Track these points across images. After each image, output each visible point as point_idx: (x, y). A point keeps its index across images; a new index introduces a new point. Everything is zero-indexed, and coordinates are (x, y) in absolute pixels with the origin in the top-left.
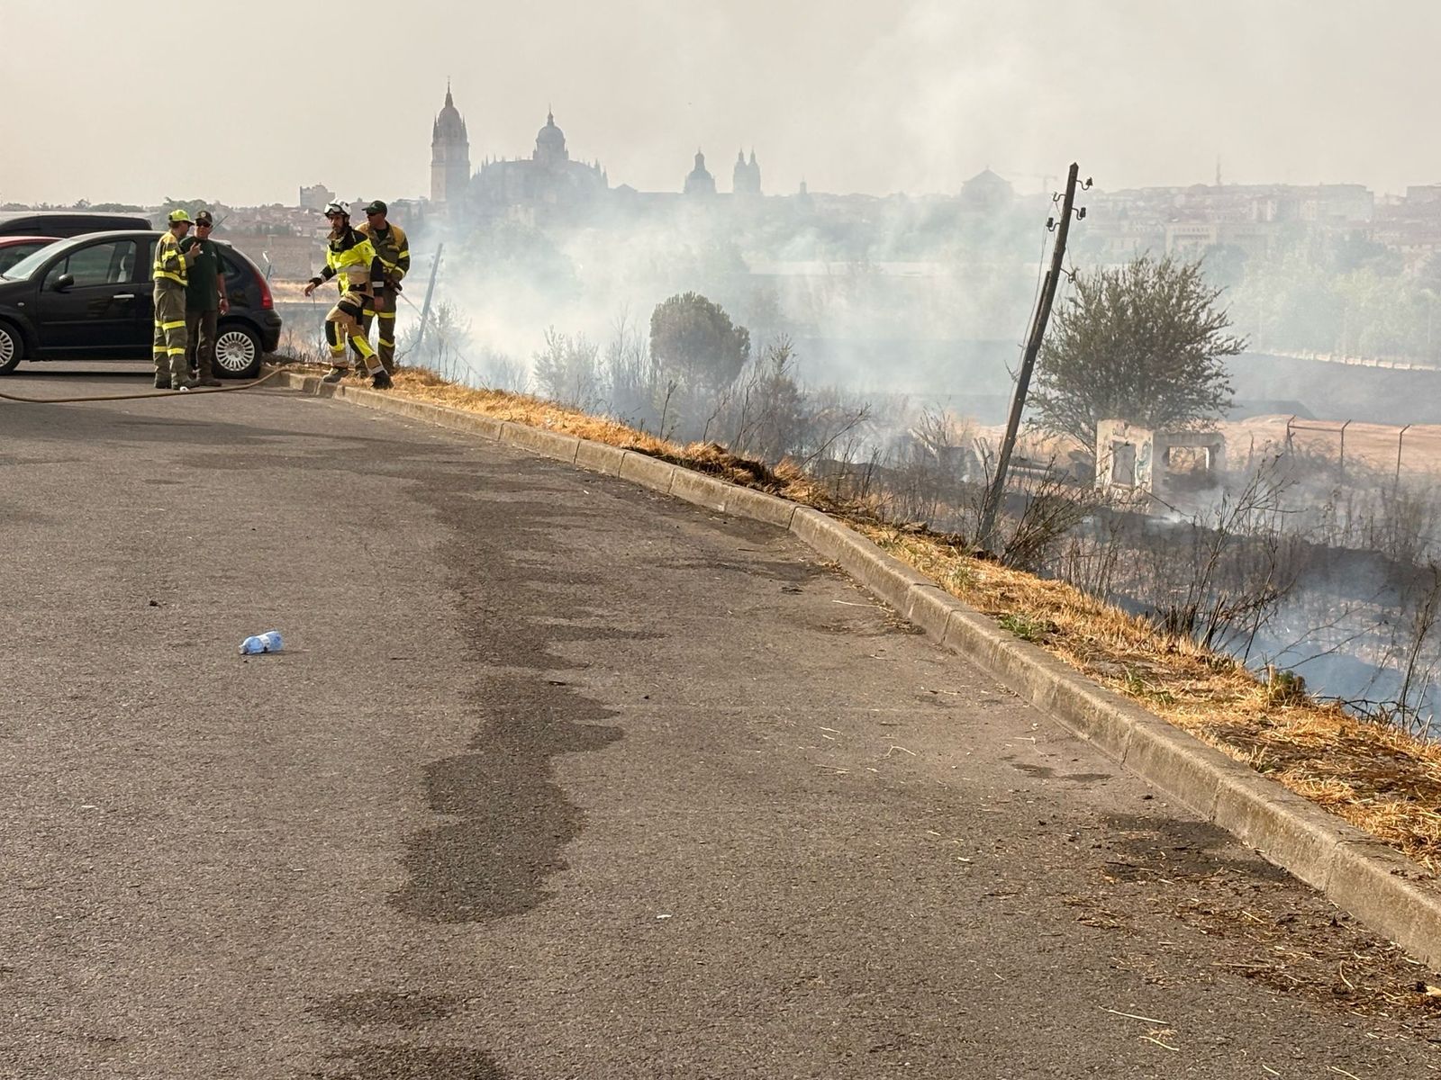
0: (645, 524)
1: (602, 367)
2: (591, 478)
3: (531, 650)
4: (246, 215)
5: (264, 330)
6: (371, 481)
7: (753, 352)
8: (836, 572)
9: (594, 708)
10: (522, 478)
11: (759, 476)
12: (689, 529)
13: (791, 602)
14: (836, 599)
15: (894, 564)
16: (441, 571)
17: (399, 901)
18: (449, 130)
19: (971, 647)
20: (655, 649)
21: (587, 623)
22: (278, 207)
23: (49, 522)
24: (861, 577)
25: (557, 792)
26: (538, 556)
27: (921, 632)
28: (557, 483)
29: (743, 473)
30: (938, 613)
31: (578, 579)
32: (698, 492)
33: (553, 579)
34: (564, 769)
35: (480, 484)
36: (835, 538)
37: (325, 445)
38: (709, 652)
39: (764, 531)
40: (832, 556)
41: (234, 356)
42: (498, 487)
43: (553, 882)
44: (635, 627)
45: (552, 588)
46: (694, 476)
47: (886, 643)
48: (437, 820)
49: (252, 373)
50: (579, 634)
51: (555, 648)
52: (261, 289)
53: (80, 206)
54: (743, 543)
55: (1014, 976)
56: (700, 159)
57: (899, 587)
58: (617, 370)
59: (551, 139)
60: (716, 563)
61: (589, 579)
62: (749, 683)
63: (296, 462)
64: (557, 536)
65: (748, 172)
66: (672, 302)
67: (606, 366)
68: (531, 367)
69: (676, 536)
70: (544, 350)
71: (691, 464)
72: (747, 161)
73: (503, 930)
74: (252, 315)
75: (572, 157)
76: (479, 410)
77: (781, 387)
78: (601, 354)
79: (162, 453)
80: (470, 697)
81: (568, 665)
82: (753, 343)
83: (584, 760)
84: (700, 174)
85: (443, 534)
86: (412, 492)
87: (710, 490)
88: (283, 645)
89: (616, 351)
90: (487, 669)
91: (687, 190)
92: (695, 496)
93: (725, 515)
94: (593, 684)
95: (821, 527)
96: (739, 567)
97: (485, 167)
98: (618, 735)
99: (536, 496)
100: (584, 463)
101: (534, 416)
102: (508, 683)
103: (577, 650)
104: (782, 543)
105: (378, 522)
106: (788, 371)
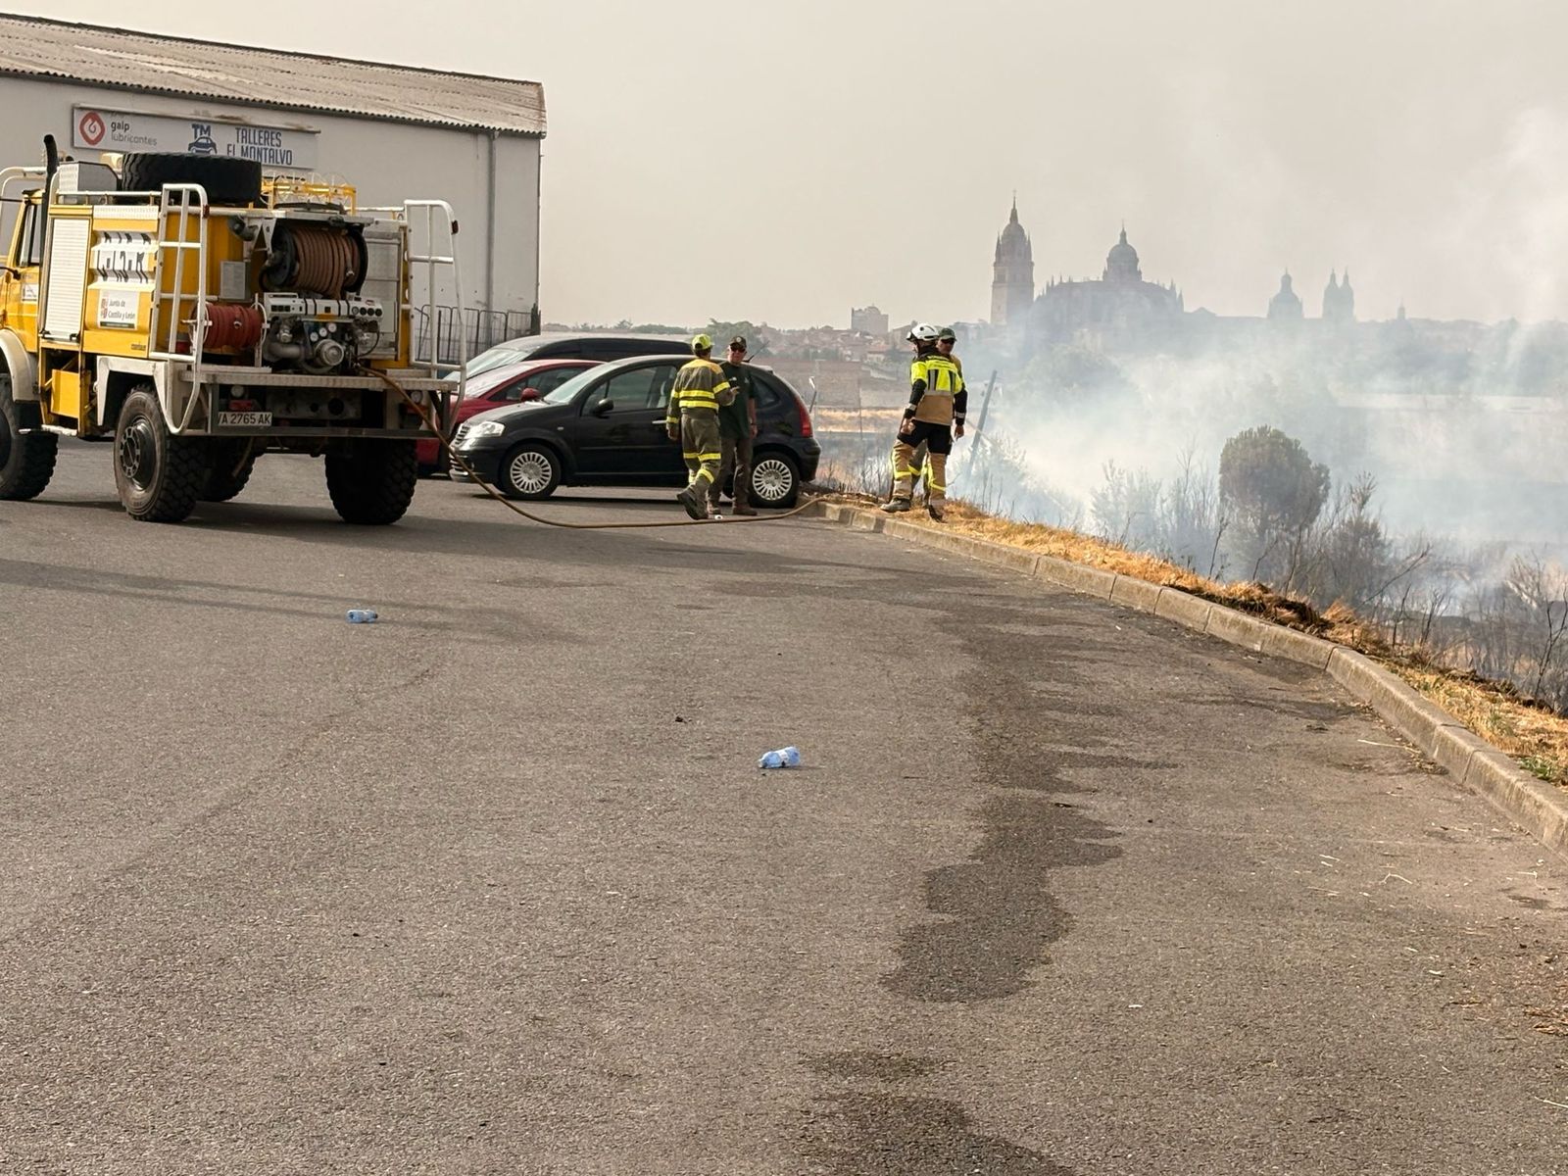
0: (1175, 660)
1: (1163, 507)
2: (1126, 614)
3: (1042, 775)
4: (795, 337)
5: (802, 460)
6: (901, 612)
7: (1332, 492)
8: (1367, 713)
9: (1097, 829)
10: (1055, 612)
11: (1305, 617)
12: (1220, 666)
13: (1314, 740)
14: (1363, 738)
15: (1424, 705)
16: (961, 698)
17: (891, 982)
18: (1013, 248)
19: (1490, 787)
20: (1167, 778)
21: (1102, 752)
22: (828, 330)
23: (582, 641)
24: (1391, 717)
25: (1050, 900)
26: (1060, 687)
27: (1444, 772)
28: (1090, 618)
29: (1287, 614)
30: (1460, 753)
31: (1097, 711)
32: (1234, 631)
33: (1073, 709)
34: (1056, 881)
35: (1009, 616)
36: (1369, 679)
37: (857, 575)
38: (1220, 782)
39: (1300, 671)
40: (1365, 696)
41: (771, 484)
42: (1028, 621)
43: (1037, 974)
44: (1149, 757)
45: (1069, 718)
46: (1231, 614)
47: (1406, 783)
48: (932, 918)
49: (789, 502)
50: (1090, 762)
51: (1066, 774)
52: (802, 416)
53: (622, 327)
54: (1275, 682)
55: (1460, 1070)
56: (1287, 280)
57: (1426, 728)
58: (1180, 508)
59: (1124, 260)
60: (1242, 699)
61: (1109, 712)
62: (1256, 812)
63: (826, 592)
64: (1083, 669)
65: (1339, 296)
66: (1246, 437)
67: (1169, 503)
68: (1088, 504)
69: (1207, 672)
70: (1102, 485)
71: (1233, 603)
72: (1340, 282)
73: (983, 1011)
74: (792, 443)
75: (1145, 279)
76: (1017, 544)
77: (1364, 534)
78: (1165, 492)
79: (694, 580)
80: (976, 815)
81: (1077, 789)
82: (1333, 481)
83: (1080, 874)
84: (1286, 300)
85: (968, 664)
86: (941, 624)
87: (1246, 629)
88: (800, 761)
89: (1179, 491)
90: (996, 790)
91: (1271, 315)
92: (1231, 635)
93: (1261, 655)
94: (1098, 807)
95: (1357, 668)
96: (1265, 705)
97: (1051, 289)
98: (1117, 852)
99: (1065, 630)
100: (1119, 599)
101: (1073, 551)
102: (1014, 803)
103: (1088, 776)
104: (1316, 683)
105: (904, 650)
106: (1371, 513)
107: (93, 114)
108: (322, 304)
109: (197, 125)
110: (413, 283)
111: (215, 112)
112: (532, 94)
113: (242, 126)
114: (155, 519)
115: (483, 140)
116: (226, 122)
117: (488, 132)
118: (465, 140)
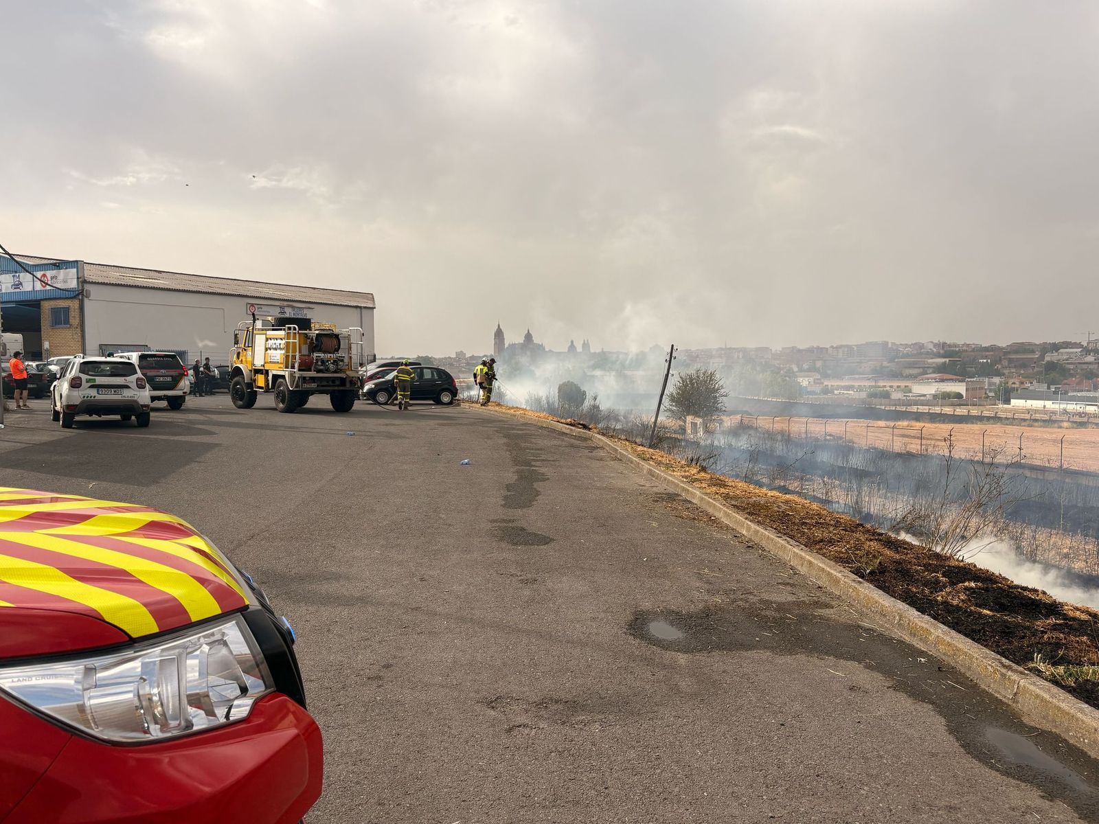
0: (555, 438)
1: (544, 402)
2: (542, 428)
3: (528, 464)
4: (440, 360)
5: (454, 392)
6: (486, 429)
7: (587, 397)
8: (602, 448)
9: (543, 474)
10: (524, 428)
11: (585, 427)
12: (566, 439)
13: (590, 454)
14: (602, 454)
15: (615, 445)
16: (505, 448)
17: (504, 506)
18: (499, 334)
19: (632, 463)
20: (557, 463)
21: (542, 458)
22: (450, 358)
23: (408, 438)
24: (608, 449)
25: (535, 489)
26: (529, 445)
27: (621, 460)
28: (533, 429)
29: (580, 426)
30: (624, 455)
31: (539, 450)
32: (569, 431)
33: (532, 449)
34: (536, 485)
35: (513, 429)
36: (602, 440)
37: (472, 420)
38: (569, 464)
39: (586, 439)
40: (601, 444)
41: (446, 398)
42: (518, 430)
43: (535, 503)
44: (553, 459)
45: (532, 451)
46: (568, 426)
47: (612, 462)
48: (509, 493)
49: (450, 403)
50: (538, 461)
51: (533, 463)
52: (453, 381)
53: (392, 358)
54: (579, 442)
55: (628, 516)
56: (572, 342)
57: (617, 450)
58: (548, 403)
59: (528, 337)
60: (572, 446)
61: (541, 450)
62: (579, 470)
63: (466, 424)
64: (533, 440)
65: (586, 345)
66: (564, 384)
67: (545, 401)
68: (524, 402)
69: (563, 440)
70: (527, 397)
71: (567, 424)
72: (586, 342)
73: (524, 510)
74: (452, 389)
75: (535, 342)
76: (512, 411)
77: (596, 407)
78: (544, 398)
79: (432, 423)
80: (514, 472)
81: (537, 466)
82: (587, 394)
83: (541, 484)
84: (572, 347)
85: (505, 440)
86: (496, 431)
87: (571, 430)
88: (470, 462)
89: (547, 398)
90: (518, 467)
91: (568, 351)
92: (568, 431)
93: (575, 436)
94: (543, 470)
95: (599, 438)
96: (578, 447)
97: (509, 345)
98: (548, 479)
99: (528, 432)
100: (539, 424)
101: (526, 413)
102: (523, 470)
103: (538, 463)
104: (589, 442)
105: (488, 438)
106: (597, 402)
107: (252, 305)
108: (329, 355)
109: (281, 307)
110: (352, 349)
111: (286, 303)
112: (371, 297)
113: (293, 307)
114: (286, 412)
115: (359, 309)
116: (288, 306)
117: (360, 307)
118: (354, 309)
